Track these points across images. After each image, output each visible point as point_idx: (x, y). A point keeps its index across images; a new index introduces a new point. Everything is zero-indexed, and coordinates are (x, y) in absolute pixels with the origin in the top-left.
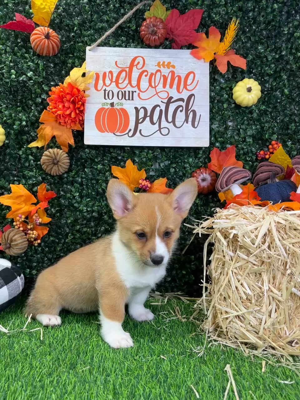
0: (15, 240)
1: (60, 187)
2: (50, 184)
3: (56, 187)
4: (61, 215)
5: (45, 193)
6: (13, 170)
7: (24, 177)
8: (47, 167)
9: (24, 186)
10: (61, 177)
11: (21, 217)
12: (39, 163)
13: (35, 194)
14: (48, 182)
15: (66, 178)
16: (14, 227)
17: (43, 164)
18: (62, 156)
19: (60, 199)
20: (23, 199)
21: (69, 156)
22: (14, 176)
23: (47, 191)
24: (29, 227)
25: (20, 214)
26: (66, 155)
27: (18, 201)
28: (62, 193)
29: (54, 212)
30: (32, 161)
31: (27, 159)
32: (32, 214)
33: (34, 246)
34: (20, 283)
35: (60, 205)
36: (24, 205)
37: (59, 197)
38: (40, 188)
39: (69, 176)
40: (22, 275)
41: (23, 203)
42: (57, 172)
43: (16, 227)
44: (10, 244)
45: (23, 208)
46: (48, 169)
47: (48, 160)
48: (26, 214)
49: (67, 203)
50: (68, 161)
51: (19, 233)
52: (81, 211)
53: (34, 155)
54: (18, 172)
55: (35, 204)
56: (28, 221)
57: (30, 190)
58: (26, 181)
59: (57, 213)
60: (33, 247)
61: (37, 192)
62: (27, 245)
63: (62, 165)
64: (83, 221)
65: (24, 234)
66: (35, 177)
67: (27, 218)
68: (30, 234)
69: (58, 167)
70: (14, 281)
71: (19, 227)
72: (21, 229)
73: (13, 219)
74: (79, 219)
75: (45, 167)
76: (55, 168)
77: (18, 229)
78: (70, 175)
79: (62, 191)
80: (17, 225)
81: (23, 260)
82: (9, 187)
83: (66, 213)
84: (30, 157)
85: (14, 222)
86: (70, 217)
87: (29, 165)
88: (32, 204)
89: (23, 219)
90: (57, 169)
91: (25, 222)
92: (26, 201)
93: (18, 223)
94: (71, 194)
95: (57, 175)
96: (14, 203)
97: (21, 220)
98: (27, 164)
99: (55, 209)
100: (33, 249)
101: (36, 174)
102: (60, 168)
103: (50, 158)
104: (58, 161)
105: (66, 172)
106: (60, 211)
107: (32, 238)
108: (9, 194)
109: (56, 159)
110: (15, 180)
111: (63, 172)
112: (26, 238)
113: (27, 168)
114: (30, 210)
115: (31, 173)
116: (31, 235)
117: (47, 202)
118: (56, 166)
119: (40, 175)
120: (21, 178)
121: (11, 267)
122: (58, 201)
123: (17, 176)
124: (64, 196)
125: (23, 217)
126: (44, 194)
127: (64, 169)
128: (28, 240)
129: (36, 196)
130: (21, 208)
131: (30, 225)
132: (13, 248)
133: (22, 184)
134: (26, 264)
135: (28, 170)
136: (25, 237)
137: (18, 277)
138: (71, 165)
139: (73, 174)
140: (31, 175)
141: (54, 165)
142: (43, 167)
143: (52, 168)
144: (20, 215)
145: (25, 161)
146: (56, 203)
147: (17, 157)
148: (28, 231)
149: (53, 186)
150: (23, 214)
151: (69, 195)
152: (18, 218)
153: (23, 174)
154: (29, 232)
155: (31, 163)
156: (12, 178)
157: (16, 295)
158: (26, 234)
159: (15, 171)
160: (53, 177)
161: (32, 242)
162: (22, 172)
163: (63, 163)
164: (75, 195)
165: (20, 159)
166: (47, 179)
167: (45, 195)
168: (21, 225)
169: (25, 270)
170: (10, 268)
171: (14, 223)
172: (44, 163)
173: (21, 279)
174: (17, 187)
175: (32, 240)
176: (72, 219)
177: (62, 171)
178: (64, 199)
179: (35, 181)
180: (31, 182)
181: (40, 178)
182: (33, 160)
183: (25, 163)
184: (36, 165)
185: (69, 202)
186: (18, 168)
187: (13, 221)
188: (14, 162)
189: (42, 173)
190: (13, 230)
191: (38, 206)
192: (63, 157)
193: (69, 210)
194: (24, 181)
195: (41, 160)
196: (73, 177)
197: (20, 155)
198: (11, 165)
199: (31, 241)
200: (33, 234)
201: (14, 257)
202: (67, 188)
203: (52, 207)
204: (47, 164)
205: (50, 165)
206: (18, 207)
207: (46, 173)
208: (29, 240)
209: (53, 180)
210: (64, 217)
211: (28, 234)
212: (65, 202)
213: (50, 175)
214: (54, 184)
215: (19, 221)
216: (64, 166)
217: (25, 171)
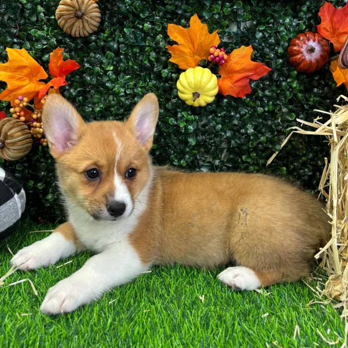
0: (12, 136)
1: (85, 56)
2: (70, 51)
3: (78, 56)
4: (85, 99)
5: (62, 63)
6: (12, 27)
7: (29, 38)
8: (66, 22)
9: (29, 53)
10: (86, 40)
11: (21, 100)
12: (53, 17)
13: (45, 65)
14: (66, 48)
15: (95, 41)
16: (11, 116)
17: (60, 18)
18: (89, 6)
19: (84, 75)
20: (26, 71)
21: (100, 8)
22: (13, 36)
23: (65, 59)
24: (35, 116)
25: (21, 95)
26: (96, 5)
27: (18, 75)
28: (87, 65)
29: (74, 94)
30: (42, 14)
31: (34, 11)
32: (40, 96)
33: (42, 145)
34: (19, 205)
35: (83, 83)
36: (28, 81)
37: (83, 72)
38: (54, 56)
39: (98, 38)
40: (23, 191)
41: (26, 78)
42: (81, 31)
43: (14, 116)
44: (3, 143)
45: (26, 85)
46: (68, 25)
47: (68, 10)
48: (31, 96)
49: (94, 81)
50: (99, 15)
51: (18, 126)
52: (116, 95)
53: (46, 5)
54: (20, 30)
55: (45, 81)
56: (33, 106)
57: (38, 58)
58: (32, 45)
59: (79, 96)
60: (40, 148)
61: (48, 62)
62: (30, 145)
63: (89, 20)
64: (118, 109)
65: (26, 127)
66: (47, 39)
67: (31, 102)
68: (36, 127)
69: (83, 22)
70: (9, 201)
71: (19, 117)
72: (23, 118)
73: (9, 103)
74: (113, 106)
75: (63, 22)
76: (79, 24)
77: (17, 119)
78: (101, 37)
79: (88, 62)
80: (15, 112)
81: (25, 167)
82: (4, 53)
83: (92, 97)
84: (40, 8)
85: (12, 107)
86: (98, 103)
87: (37, 20)
88: (40, 81)
89: (25, 104)
90: (81, 26)
91: (28, 107)
92: (31, 75)
93: (17, 109)
94: (101, 67)
95: (80, 37)
96: (12, 77)
97: (21, 105)
98: (34, 19)
99: (76, 89)
100: (41, 150)
101: (48, 35)
102: (86, 25)
103: (71, 8)
104: (83, 14)
105: (95, 33)
106: (83, 93)
107: (39, 133)
108: (4, 63)
109: (80, 10)
110: (14, 43)
111: (91, 32)
112: (30, 133)
113: (33, 24)
114: (37, 90)
115: (39, 32)
116: (38, 129)
117: (65, 77)
118: (80, 21)
119: (54, 36)
120: (23, 40)
121: (5, 178)
122: (81, 77)
123: (18, 37)
124: (91, 69)
125: (25, 99)
126: (59, 64)
127: (91, 27)
128: (32, 135)
129: (46, 69)
130: (23, 86)
131: (36, 113)
132: (9, 149)
133: (27, 50)
134: (29, 173)
135: (36, 28)
136: (28, 131)
137: (16, 196)
138: (102, 23)
139: (106, 35)
140: (40, 35)
141: (76, 20)
142: (58, 22)
143: (73, 24)
144: (20, 97)
145: (31, 15)
146: (77, 80)
147: (18, 8)
148: (33, 122)
149: (73, 53)
150: (25, 95)
151: (98, 69)
152: (17, 101)
153: (28, 34)
154: (35, 124)
155: (40, 17)
156: (9, 39)
157: (12, 224)
158: (30, 127)
159: (16, 28)
160: (74, 39)
161: (39, 139)
162: (26, 30)
163: (91, 18)
164: (108, 69)
165: (23, 10)
166: (65, 43)
167: (60, 66)
168: (22, 113)
169: (28, 182)
170: (2, 180)
171: (12, 110)
172: (61, 15)
173: (20, 198)
174: (18, 52)
175: (39, 136)
176: (102, 106)
177: (89, 29)
178: (90, 75)
179: (45, 44)
180: (39, 46)
181: (54, 40)
182: (44, 12)
183: (31, 16)
184: (49, 20)
185: (98, 80)
186: (20, 25)
187: (9, 106)
188: (15, 14)
189: (57, 33)
190: (9, 121)
191: (50, 84)
192: (91, 7)
193: (98, 92)
194: (28, 45)
195: (57, 10)
196: (105, 41)
197: (23, 5)
198: (9, 18)
199: (37, 138)
200: (40, 128)
201: (10, 162)
202: (95, 58)
203: (71, 86)
204: (66, 17)
205: (70, 18)
206: (18, 83)
207: (65, 33)
208: (35, 136)
209: (73, 45)
210: (89, 103)
211: (33, 127)
212: (91, 79)
213: (70, 36)
214: (76, 50)
215: (18, 105)
216: (92, 22)
217: (30, 30)
